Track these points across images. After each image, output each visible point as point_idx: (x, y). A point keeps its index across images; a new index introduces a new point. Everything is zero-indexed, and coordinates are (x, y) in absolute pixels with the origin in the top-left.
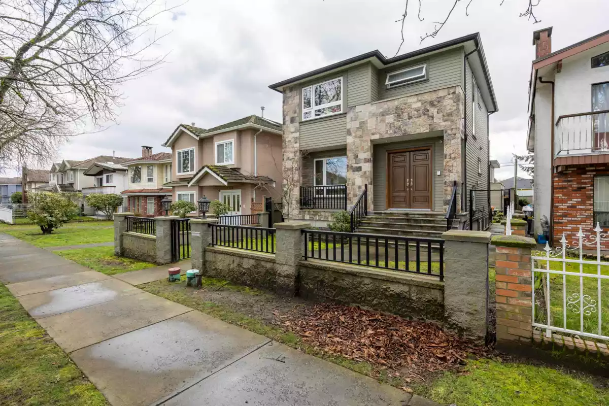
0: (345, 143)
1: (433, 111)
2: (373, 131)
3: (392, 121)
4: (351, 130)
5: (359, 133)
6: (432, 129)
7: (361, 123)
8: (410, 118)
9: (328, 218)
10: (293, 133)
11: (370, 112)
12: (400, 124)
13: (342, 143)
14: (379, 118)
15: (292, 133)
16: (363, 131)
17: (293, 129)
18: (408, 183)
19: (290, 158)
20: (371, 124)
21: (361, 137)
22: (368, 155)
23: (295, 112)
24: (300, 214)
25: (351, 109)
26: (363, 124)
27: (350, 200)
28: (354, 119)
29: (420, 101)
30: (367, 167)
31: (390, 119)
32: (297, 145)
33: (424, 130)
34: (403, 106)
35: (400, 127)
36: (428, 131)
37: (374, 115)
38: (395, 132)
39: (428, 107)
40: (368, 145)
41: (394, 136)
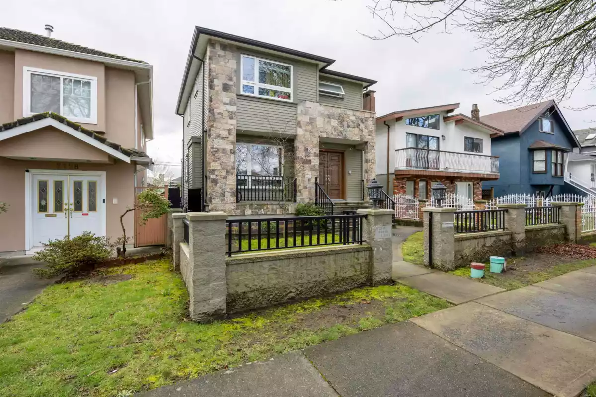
0: (294, 134)
1: (362, 126)
2: (322, 129)
3: (336, 125)
4: (302, 122)
5: (309, 128)
6: (362, 139)
7: (311, 119)
8: (348, 126)
9: (276, 211)
10: (227, 104)
11: (319, 112)
12: (341, 129)
13: (293, 134)
14: (327, 120)
15: (225, 104)
16: (313, 126)
17: (227, 100)
18: (326, 179)
19: (221, 136)
20: (320, 122)
21: (311, 132)
22: (316, 150)
23: (231, 80)
24: (238, 209)
25: (302, 102)
26: (312, 121)
27: (300, 192)
28: (304, 112)
29: (355, 115)
30: (316, 161)
31: (334, 122)
32: (234, 122)
33: (357, 138)
34: (343, 115)
35: (342, 132)
36: (359, 140)
37: (322, 115)
38: (339, 135)
39: (360, 122)
40: (316, 141)
41: (337, 138)
